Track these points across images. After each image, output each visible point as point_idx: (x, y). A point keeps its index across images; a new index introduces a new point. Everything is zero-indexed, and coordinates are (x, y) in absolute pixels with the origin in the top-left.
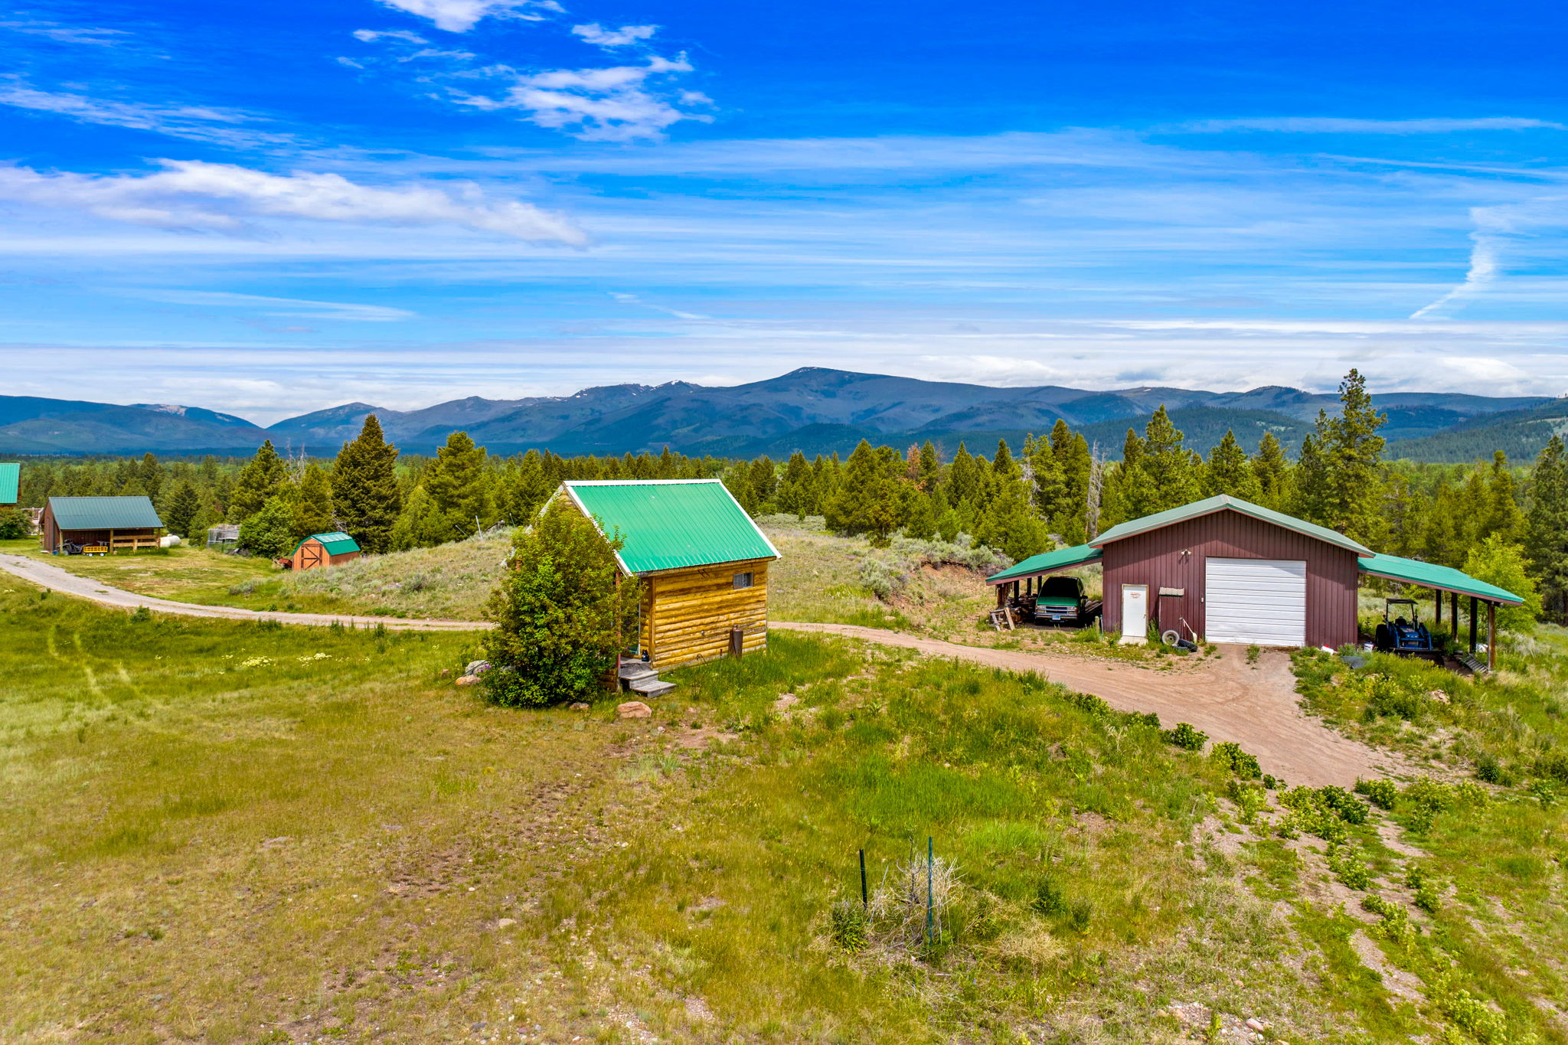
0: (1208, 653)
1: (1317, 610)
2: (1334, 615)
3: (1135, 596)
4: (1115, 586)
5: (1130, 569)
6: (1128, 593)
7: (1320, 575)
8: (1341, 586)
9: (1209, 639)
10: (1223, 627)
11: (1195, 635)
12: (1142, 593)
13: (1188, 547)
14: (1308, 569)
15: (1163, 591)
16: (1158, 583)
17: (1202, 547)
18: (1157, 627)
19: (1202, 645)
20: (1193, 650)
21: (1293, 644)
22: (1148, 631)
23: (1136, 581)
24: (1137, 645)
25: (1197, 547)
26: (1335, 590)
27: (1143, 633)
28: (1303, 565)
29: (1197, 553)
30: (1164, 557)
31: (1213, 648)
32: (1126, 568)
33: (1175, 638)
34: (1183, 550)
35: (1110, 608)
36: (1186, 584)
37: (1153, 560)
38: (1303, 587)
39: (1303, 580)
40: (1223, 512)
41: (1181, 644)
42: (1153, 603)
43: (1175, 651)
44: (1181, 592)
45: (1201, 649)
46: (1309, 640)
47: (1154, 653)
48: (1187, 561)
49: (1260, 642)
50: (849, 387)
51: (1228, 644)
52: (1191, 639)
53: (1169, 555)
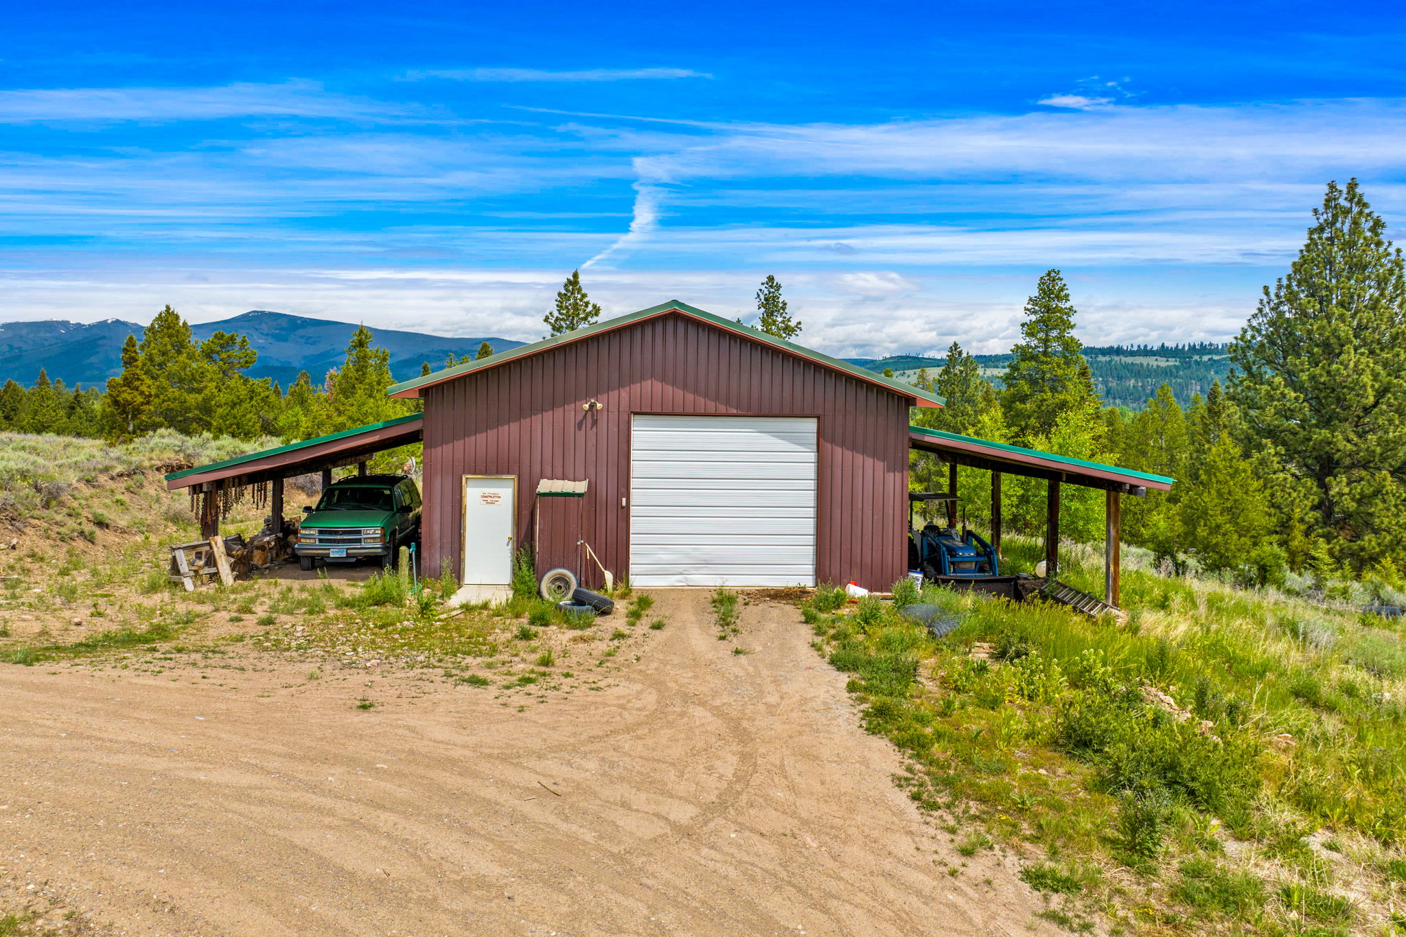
0: (635, 616)
1: (837, 512)
2: (868, 523)
3: (489, 500)
4: (448, 481)
5: (480, 443)
6: (474, 493)
7: (843, 445)
8: (880, 465)
9: (638, 581)
10: (664, 557)
11: (609, 576)
12: (505, 492)
13: (596, 394)
14: (820, 433)
15: (545, 486)
16: (537, 469)
17: (624, 393)
18: (532, 564)
19: (623, 596)
20: (604, 609)
21: (792, 582)
22: (514, 574)
23: (491, 468)
24: (485, 606)
25: (614, 394)
26: (869, 472)
27: (507, 578)
28: (811, 425)
29: (613, 408)
30: (548, 415)
31: (644, 602)
32: (471, 440)
33: (567, 584)
34: (586, 398)
35: (437, 528)
36: (592, 470)
37: (525, 422)
38: (810, 470)
39: (812, 456)
40: (664, 318)
41: (578, 600)
42: (526, 513)
43: (566, 618)
44: (581, 487)
45: (621, 606)
46: (821, 574)
47: (515, 626)
48: (595, 422)
49: (735, 581)
50: (301, 332)
51: (671, 590)
52: (601, 585)
53: (559, 412)
